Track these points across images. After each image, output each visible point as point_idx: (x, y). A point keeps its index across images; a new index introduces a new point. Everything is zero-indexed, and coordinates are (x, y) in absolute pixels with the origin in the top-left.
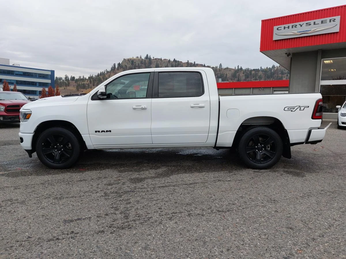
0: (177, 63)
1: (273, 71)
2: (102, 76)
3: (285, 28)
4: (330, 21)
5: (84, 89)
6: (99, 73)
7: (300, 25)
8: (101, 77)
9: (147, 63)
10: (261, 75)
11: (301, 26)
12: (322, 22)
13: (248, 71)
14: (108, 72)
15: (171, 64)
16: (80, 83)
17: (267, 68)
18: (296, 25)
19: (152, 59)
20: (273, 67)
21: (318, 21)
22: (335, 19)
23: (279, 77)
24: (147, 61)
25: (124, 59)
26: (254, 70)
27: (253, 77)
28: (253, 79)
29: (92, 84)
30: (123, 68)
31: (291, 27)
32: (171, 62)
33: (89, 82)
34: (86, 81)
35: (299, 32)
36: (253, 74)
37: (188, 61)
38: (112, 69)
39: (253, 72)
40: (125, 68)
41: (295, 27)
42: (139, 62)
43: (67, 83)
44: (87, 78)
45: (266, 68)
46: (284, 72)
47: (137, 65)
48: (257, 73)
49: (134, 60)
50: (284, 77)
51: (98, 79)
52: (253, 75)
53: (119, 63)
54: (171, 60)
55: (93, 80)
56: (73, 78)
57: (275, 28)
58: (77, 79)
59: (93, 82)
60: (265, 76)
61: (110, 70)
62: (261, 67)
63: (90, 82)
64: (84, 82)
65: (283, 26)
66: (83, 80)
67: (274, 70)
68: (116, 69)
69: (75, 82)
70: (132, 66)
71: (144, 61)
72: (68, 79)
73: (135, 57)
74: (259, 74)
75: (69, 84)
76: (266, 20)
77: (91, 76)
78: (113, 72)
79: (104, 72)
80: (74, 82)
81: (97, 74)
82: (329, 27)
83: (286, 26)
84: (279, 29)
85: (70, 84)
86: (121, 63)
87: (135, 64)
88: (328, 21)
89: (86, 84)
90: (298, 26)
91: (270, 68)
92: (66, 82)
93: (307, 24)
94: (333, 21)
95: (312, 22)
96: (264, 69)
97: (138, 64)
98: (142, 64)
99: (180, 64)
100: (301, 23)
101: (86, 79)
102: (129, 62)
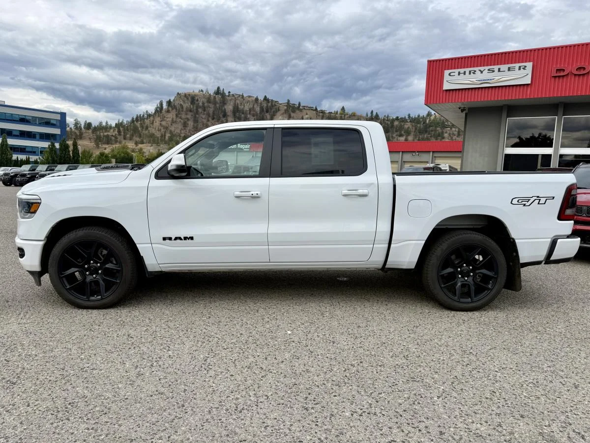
0: (270, 104)
1: (427, 121)
2: (139, 122)
3: (459, 73)
4: (520, 69)
5: (108, 144)
6: (135, 118)
7: (480, 70)
8: (138, 124)
9: (218, 101)
10: (409, 128)
11: (482, 72)
12: (509, 69)
13: (387, 120)
14: (149, 116)
15: (259, 105)
16: (102, 134)
17: (419, 116)
18: (475, 71)
19: (227, 94)
20: (429, 114)
21: (504, 67)
22: (525, 67)
23: (437, 132)
24: (218, 97)
25: (178, 93)
26: (397, 118)
27: (396, 131)
28: (396, 133)
29: (122, 137)
30: (176, 109)
31: (467, 73)
32: (260, 102)
33: (116, 132)
34: (112, 130)
35: (479, 80)
36: (397, 125)
37: (289, 101)
38: (156, 111)
39: (396, 123)
40: (179, 109)
41: (474, 73)
42: (203, 100)
43: (78, 134)
44: (114, 125)
45: (416, 116)
46: (446, 123)
47: (201, 104)
48: (402, 124)
49: (196, 95)
50: (446, 133)
51: (132, 127)
52: (396, 128)
53: (170, 101)
54: (259, 98)
55: (124, 130)
56: (88, 126)
57: (447, 72)
58: (96, 126)
59: (124, 133)
60: (416, 129)
61: (153, 112)
62: (409, 115)
63: (119, 132)
64: (108, 132)
65: (457, 71)
66: (107, 128)
67: (430, 120)
68: (163, 111)
69: (93, 132)
70: (192, 106)
71: (212, 98)
72: (80, 126)
73: (197, 92)
74: (406, 126)
75: (82, 134)
76: (434, 61)
77: (120, 121)
78: (159, 116)
79: (143, 116)
80: (90, 131)
81: (129, 119)
82: (517, 77)
83: (462, 71)
84: (451, 74)
85: (84, 135)
86: (172, 101)
87: (197, 102)
88: (517, 68)
89: (112, 135)
90: (478, 73)
91: (423, 116)
92: (76, 131)
93: (489, 70)
94: (524, 69)
95: (496, 68)
96: (414, 117)
97: (203, 103)
98: (210, 103)
99: (275, 105)
100: (482, 68)
101: (111, 127)
102: (188, 99)
